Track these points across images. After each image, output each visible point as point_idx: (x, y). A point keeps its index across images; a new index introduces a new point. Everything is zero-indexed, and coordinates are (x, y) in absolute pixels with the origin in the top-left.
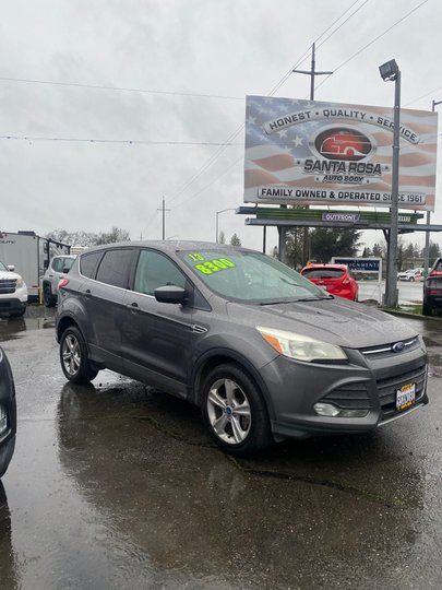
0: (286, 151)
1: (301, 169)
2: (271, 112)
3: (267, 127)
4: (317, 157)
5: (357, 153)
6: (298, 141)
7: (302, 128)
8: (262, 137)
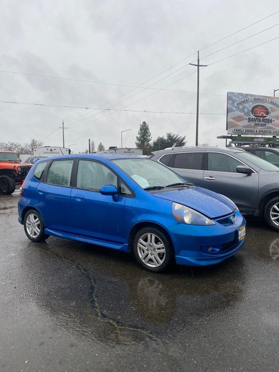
1: (247, 121)
2: (237, 99)
3: (235, 104)
4: (252, 116)
5: (265, 115)
6: (246, 110)
7: (247, 105)
8: (234, 109)
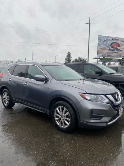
0: (105, 47)
1: (108, 50)
2: (103, 39)
4: (111, 48)
5: (117, 47)
6: (107, 45)
7: (108, 42)
8: (101, 44)
